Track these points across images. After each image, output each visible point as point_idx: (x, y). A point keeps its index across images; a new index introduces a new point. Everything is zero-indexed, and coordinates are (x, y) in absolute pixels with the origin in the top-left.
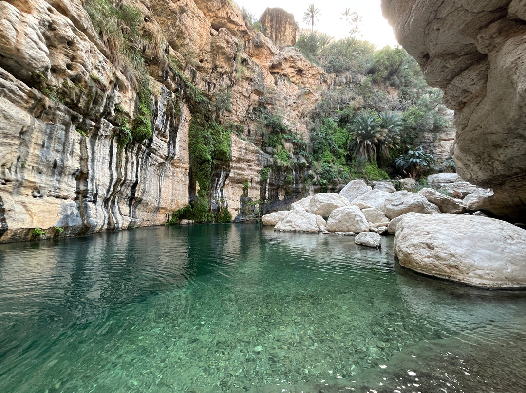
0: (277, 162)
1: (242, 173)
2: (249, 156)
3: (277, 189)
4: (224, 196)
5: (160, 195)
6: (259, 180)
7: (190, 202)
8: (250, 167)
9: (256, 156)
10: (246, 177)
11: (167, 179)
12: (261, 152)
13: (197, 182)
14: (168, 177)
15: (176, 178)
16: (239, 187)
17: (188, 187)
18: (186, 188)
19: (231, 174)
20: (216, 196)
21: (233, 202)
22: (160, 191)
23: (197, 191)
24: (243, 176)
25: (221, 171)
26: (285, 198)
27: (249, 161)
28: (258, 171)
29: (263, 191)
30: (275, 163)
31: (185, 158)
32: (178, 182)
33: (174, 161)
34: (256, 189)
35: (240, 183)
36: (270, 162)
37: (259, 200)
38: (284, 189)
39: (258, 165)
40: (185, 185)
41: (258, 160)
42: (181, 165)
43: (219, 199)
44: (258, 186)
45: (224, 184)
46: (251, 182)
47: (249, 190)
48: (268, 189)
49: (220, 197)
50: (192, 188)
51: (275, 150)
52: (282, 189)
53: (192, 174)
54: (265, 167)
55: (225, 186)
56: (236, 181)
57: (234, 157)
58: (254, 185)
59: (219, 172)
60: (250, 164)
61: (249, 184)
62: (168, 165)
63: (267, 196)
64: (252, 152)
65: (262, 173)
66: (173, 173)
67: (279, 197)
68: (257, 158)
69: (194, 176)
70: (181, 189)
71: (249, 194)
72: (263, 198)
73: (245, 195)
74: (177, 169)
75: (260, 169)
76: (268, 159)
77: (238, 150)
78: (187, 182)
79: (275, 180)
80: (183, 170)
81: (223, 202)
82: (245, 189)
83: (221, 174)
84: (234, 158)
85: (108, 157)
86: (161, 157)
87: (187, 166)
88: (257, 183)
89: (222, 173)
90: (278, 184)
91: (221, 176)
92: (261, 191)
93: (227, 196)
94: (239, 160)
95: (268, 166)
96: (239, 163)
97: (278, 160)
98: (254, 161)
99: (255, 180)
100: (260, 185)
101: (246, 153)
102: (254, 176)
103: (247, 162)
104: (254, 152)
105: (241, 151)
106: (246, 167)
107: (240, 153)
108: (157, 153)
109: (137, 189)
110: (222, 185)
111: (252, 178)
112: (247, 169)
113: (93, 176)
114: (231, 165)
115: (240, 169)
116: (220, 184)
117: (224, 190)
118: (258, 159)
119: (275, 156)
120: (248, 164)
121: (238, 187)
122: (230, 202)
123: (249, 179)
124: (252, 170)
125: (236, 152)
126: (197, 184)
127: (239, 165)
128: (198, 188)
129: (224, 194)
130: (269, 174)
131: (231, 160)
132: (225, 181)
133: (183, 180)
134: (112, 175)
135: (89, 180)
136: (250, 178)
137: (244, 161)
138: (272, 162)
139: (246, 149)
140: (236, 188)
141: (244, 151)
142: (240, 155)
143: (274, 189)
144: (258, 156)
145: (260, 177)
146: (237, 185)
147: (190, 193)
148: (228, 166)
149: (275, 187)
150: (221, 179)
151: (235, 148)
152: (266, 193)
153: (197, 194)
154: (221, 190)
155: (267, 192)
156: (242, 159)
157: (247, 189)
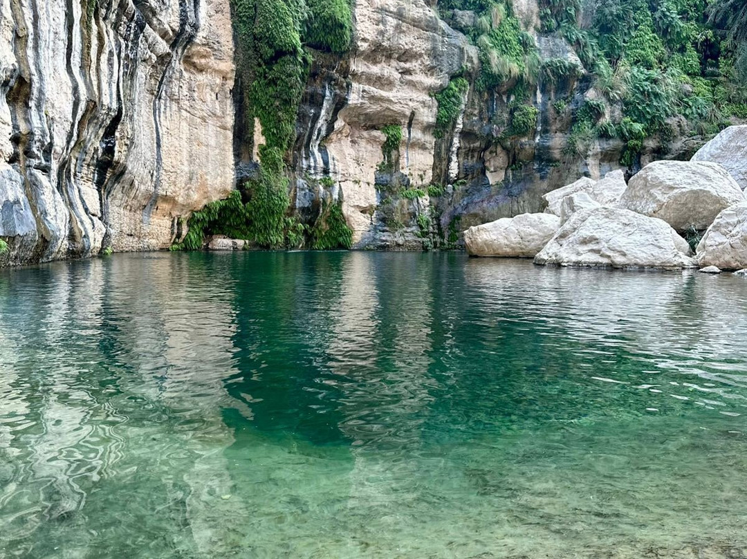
0: (488, 62)
1: (384, 94)
2: (407, 40)
3: (485, 150)
4: (331, 167)
5: (159, 160)
6: (432, 120)
7: (240, 184)
8: (408, 77)
9: (427, 39)
10: (397, 108)
11: (175, 106)
12: (442, 24)
13: (257, 120)
14: (177, 101)
15: (198, 105)
16: (372, 140)
17: (230, 135)
18: (226, 138)
19: (354, 99)
20: (309, 167)
21: (357, 185)
22: (159, 146)
23: (256, 150)
24: (385, 105)
25: (324, 87)
26: (506, 178)
27: (406, 55)
28: (431, 91)
29: (441, 159)
30: (484, 62)
31: (222, 40)
32: (203, 119)
33: (194, 49)
34: (423, 147)
35: (374, 128)
36: (470, 60)
37: (432, 183)
38: (504, 148)
39: (430, 70)
40: (225, 128)
41: (434, 54)
42: (212, 62)
43: (318, 177)
44: (429, 139)
45: (330, 128)
46: (410, 125)
47: (402, 150)
48: (459, 148)
49: (319, 170)
50: (242, 137)
51: (484, 20)
52: (499, 149)
53: (241, 93)
54: (453, 77)
55: (333, 136)
56: (367, 122)
57: (364, 40)
58: (417, 134)
59: (320, 91)
60: (408, 65)
61: (404, 133)
62: (177, 65)
63: (454, 170)
64: (416, 23)
65: (442, 95)
66: (191, 90)
67: (488, 174)
68: (428, 45)
69: (247, 101)
70: (212, 142)
71: (403, 162)
72: (441, 176)
73: (390, 165)
74: (201, 78)
75: (439, 82)
76: (462, 50)
77: (375, 16)
78: (230, 121)
79: (481, 119)
80: (218, 81)
81: (328, 186)
82: (390, 146)
83: (324, 96)
84: (363, 46)
85: (63, 35)
86: (164, 35)
87: (228, 66)
88: (427, 128)
89: (328, 93)
90: (490, 134)
91: (325, 104)
92: (437, 156)
93: (339, 167)
94: (378, 52)
95: (460, 75)
96: (375, 62)
97: (494, 54)
98: (421, 55)
99: (420, 119)
100: (437, 135)
101: (398, 27)
102: (420, 106)
103: (399, 59)
104: (423, 24)
105: (383, 21)
106: (397, 75)
107: (381, 27)
108: (155, 22)
109: (117, 134)
110: (323, 133)
111: (413, 114)
112: (397, 82)
113: (41, 92)
114: (353, 67)
115: (380, 81)
116: (320, 130)
117: (332, 150)
118: (434, 49)
119: (485, 39)
120: (402, 64)
121: (368, 141)
122: (348, 188)
123: (405, 116)
124: (412, 84)
125: (368, 24)
126: (258, 127)
127: (375, 70)
128: (259, 139)
129: (331, 161)
130: (464, 99)
131: (355, 52)
132: (334, 119)
133: (219, 113)
134: (75, 89)
135: (32, 104)
136: (408, 113)
137: (389, 57)
138: (476, 61)
139: (400, 15)
140: (363, 143)
141: (392, 21)
142: (382, 33)
143: (473, 150)
144: (434, 40)
145: (435, 110)
146: (365, 134)
147: (237, 155)
148: (345, 72)
149: (477, 144)
150: (323, 112)
151: (365, 12)
152: (450, 160)
153: (256, 158)
154: (323, 149)
155: (454, 158)
156: (385, 49)
157: (397, 148)
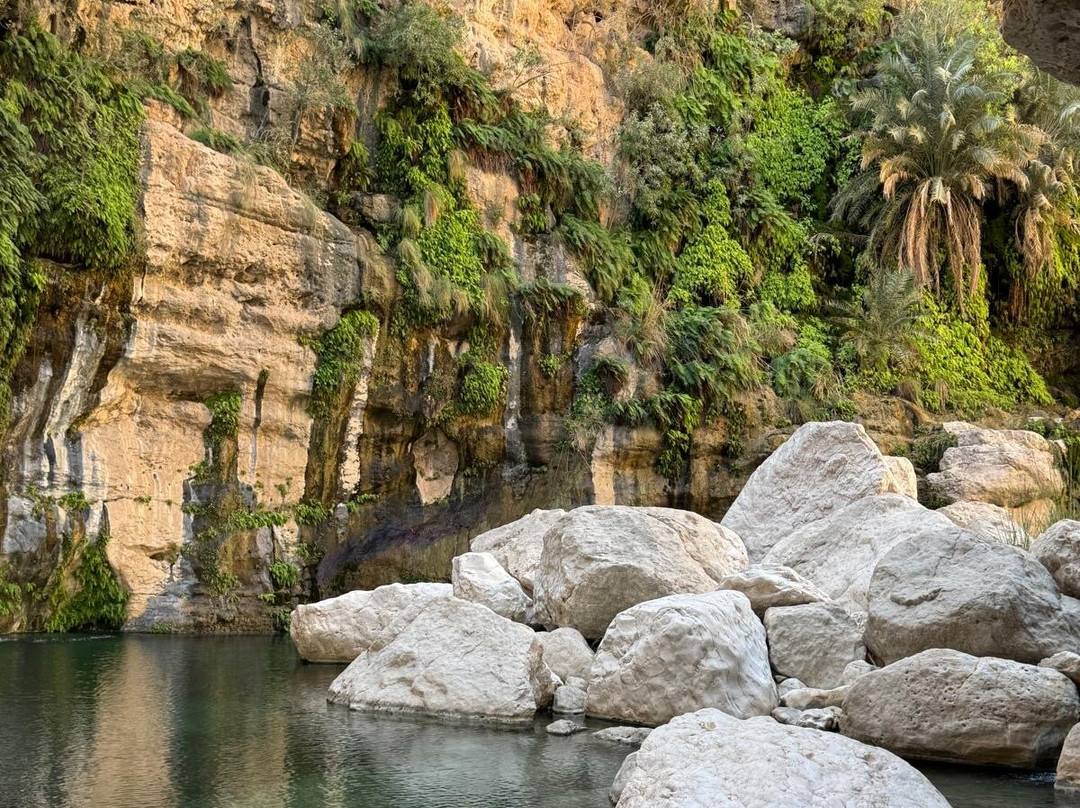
0: (414, 288)
1: (206, 339)
2: (253, 246)
3: (413, 439)
4: (87, 473)
6: (304, 386)
8: (256, 310)
9: (294, 245)
10: (229, 364)
12: (323, 219)
16: (186, 421)
19: (138, 349)
20: (39, 475)
21: (142, 508)
24: (208, 359)
25: (73, 330)
26: (455, 491)
27: (257, 272)
28: (301, 335)
29: (323, 450)
30: (408, 288)
34: (289, 435)
35: (192, 397)
36: (377, 281)
37: (304, 500)
38: (449, 438)
39: (305, 299)
41: (308, 270)
43: (58, 494)
44: (302, 422)
45: (92, 401)
46: (259, 394)
47: (244, 439)
48: (361, 437)
49: (61, 479)
51: (411, 215)
52: (441, 439)
54: (346, 310)
55: (100, 414)
57: (161, 246)
58: (277, 412)
59: (64, 335)
60: (255, 290)
61: (247, 408)
63: (351, 474)
64: (269, 219)
65: (328, 346)
67: (420, 482)
68: (297, 256)
71: (245, 462)
72: (321, 487)
73: (217, 468)
75: (317, 320)
76: (360, 264)
77: (186, 205)
79: (404, 385)
81: (81, 511)
82: (219, 431)
83: (72, 346)
84: (155, 256)
88: (298, 399)
89: (81, 339)
90: (419, 413)
91: (76, 359)
92: (316, 450)
93: (105, 474)
94: (194, 267)
95: (361, 307)
96: (190, 282)
97: (425, 277)
98: (282, 273)
99: (281, 383)
101: (231, 225)
102: (278, 361)
103: (239, 278)
104: (282, 220)
105: (200, 216)
106: (234, 307)
107: (197, 224)
111: (264, 375)
112: (235, 319)
114: (139, 292)
115: (197, 317)
116: (66, 404)
117: (92, 441)
118: (307, 262)
119: (408, 247)
120: (245, 288)
121: (176, 423)
122: (122, 513)
123: (248, 379)
124: (264, 323)
125: (170, 219)
127: (187, 297)
129: (86, 461)
130: (369, 350)
131: (143, 267)
132: (99, 384)
136: (254, 374)
137: (220, 275)
138: (387, 283)
139: (235, 205)
140: (164, 427)
141: (219, 216)
142: (199, 236)
143: (391, 440)
144: (307, 247)
145: (311, 368)
146: (170, 408)
148: (124, 302)
149: (399, 430)
150: (73, 373)
151: (166, 199)
152: (341, 458)
154: (73, 438)
155: (352, 454)
156: (206, 263)
157: (233, 438)
